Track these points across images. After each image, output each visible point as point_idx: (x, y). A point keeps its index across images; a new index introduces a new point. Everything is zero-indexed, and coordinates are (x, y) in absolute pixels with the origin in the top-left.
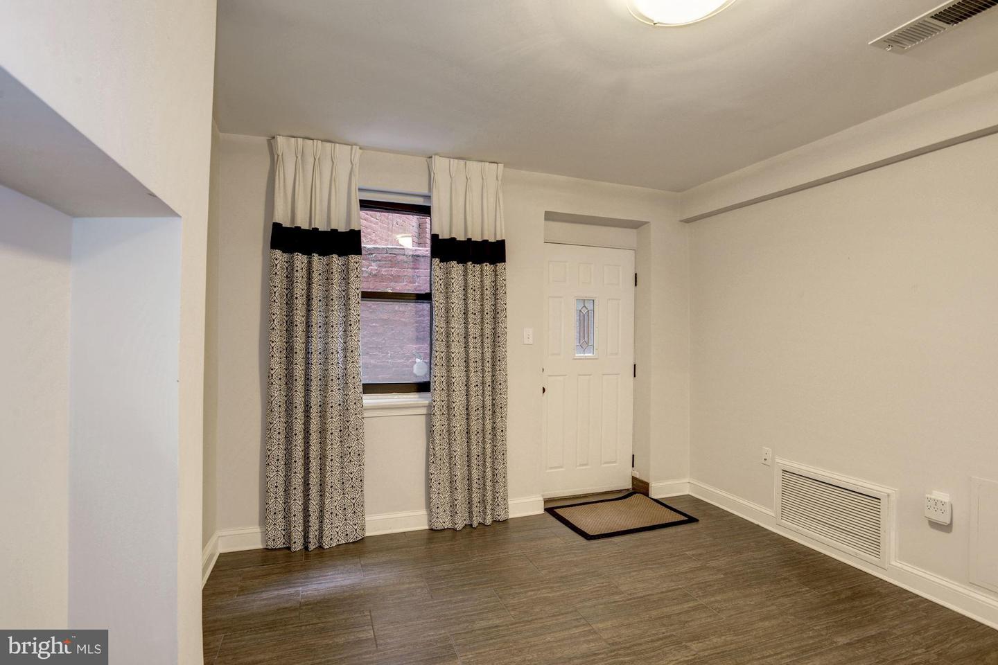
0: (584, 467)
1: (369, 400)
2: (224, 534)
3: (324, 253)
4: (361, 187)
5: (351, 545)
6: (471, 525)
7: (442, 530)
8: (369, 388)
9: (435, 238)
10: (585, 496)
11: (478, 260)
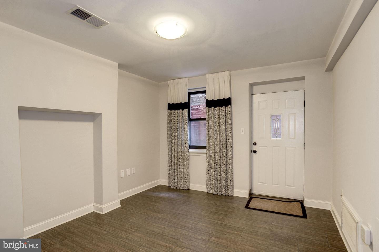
0: (276, 185)
1: (191, 150)
2: (161, 180)
3: (179, 109)
4: (189, 89)
5: (185, 190)
6: (217, 194)
7: (209, 193)
8: (191, 147)
9: (207, 100)
10: (277, 198)
11: (221, 106)
